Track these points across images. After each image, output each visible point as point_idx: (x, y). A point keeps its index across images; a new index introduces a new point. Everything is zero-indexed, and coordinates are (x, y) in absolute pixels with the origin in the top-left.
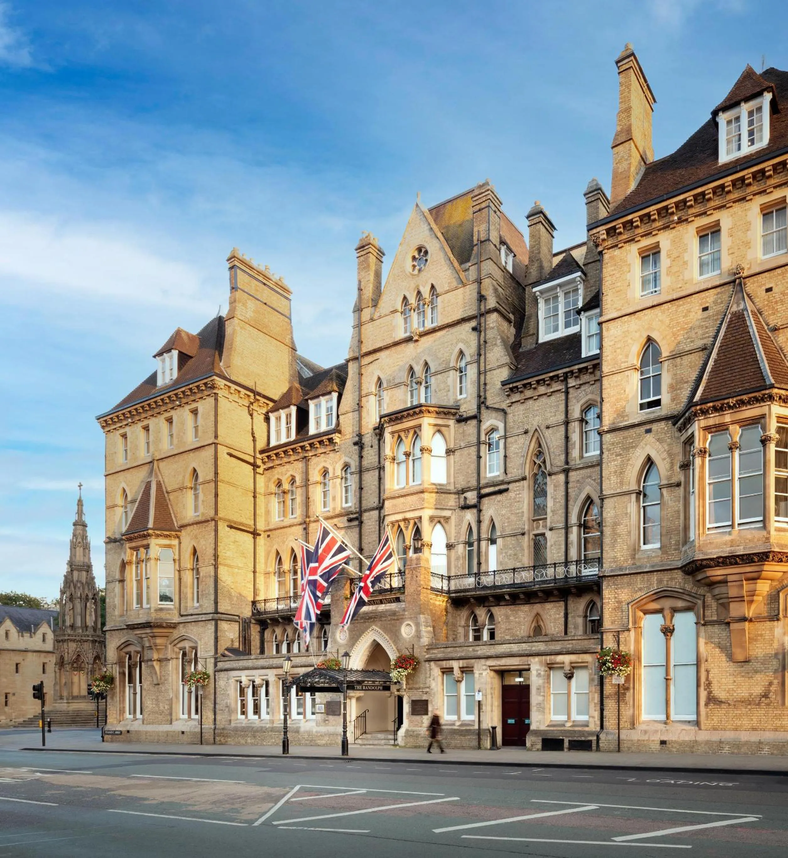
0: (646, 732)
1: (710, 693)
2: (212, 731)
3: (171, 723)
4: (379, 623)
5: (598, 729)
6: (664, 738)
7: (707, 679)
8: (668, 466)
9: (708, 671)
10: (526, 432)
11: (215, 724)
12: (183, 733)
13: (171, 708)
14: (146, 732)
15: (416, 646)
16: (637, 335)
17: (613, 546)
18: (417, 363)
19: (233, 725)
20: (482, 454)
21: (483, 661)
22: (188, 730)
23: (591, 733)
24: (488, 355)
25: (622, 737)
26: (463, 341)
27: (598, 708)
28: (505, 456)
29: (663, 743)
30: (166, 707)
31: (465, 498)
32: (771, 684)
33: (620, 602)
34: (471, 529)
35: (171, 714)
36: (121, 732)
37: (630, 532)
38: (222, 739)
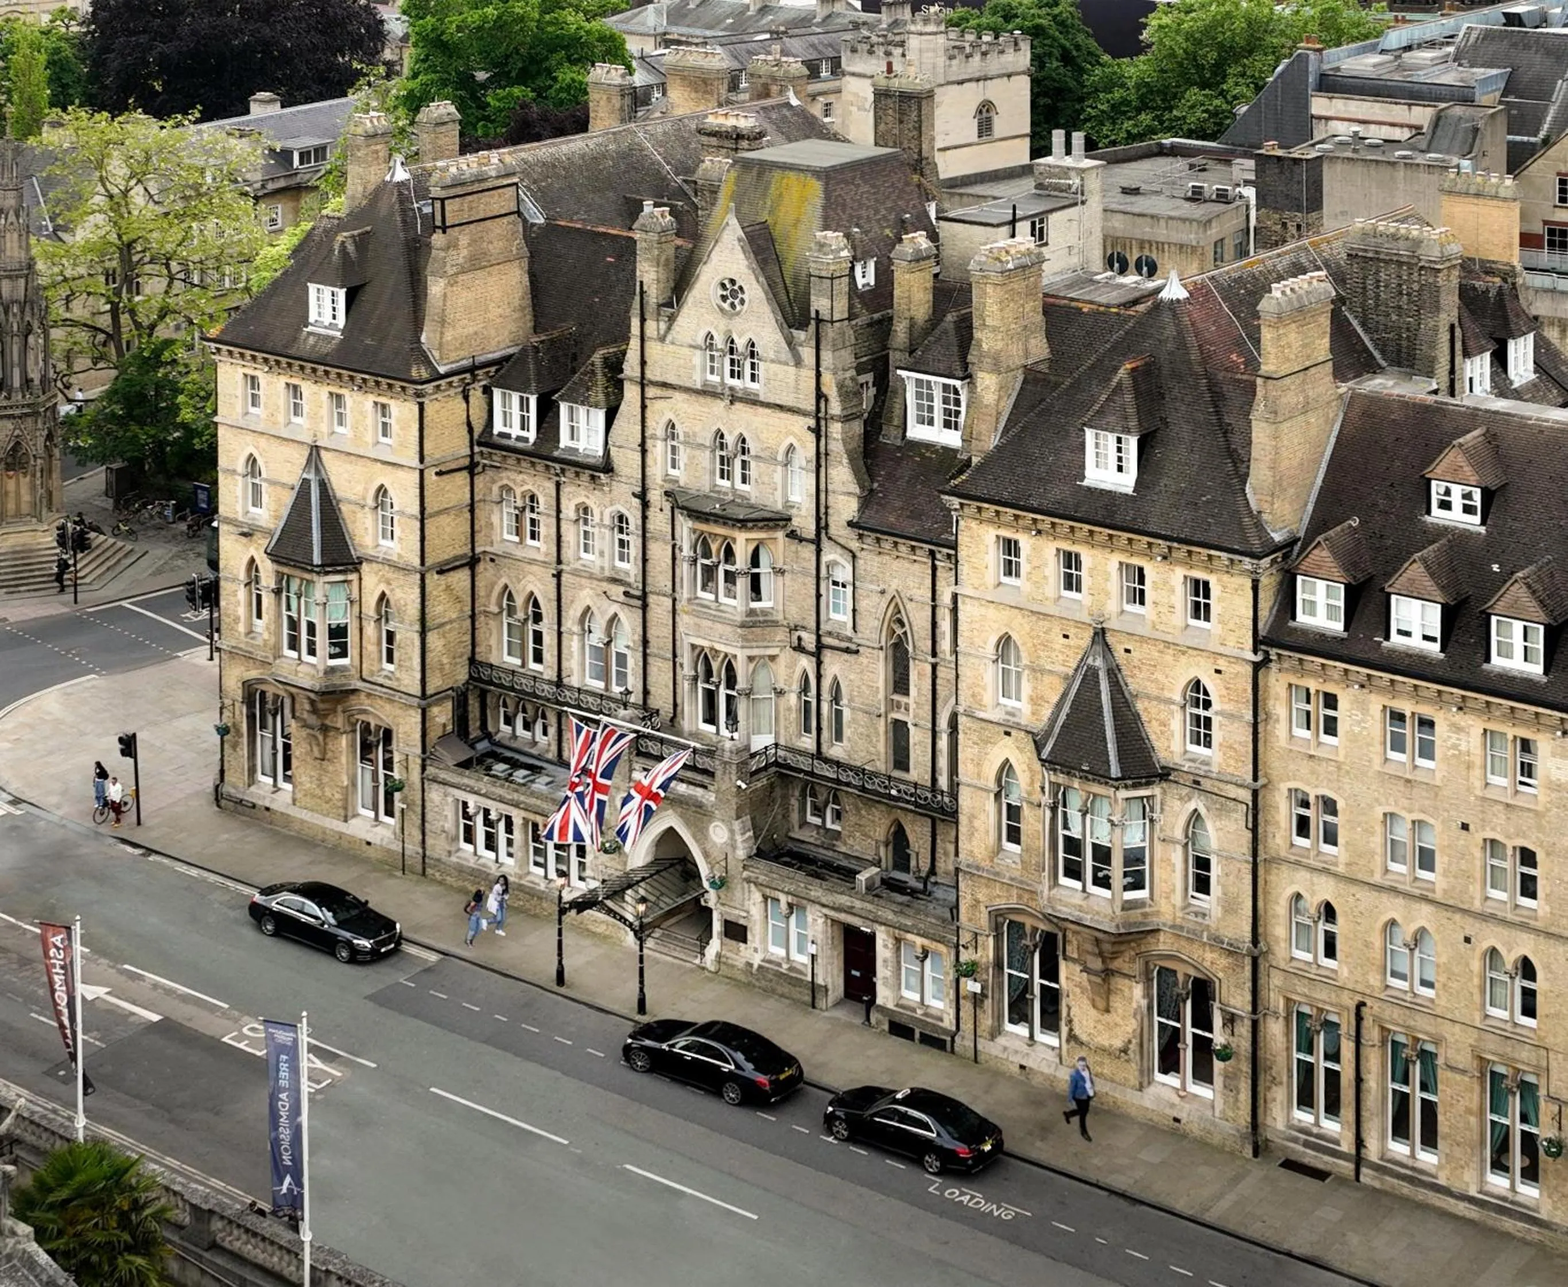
0: (1005, 1049)
1: (1071, 1030)
2: (420, 858)
3: (346, 821)
4: (679, 810)
5: (954, 1028)
6: (1024, 1063)
7: (1069, 1015)
8: (1028, 780)
9: (1069, 1008)
10: (883, 592)
11: (424, 848)
12: (369, 843)
13: (346, 800)
14: (302, 821)
15: (730, 857)
16: (996, 626)
17: (970, 840)
18: (731, 433)
19: (454, 859)
20: (823, 591)
21: (818, 907)
22: (378, 842)
23: (945, 1031)
24: (830, 471)
25: (980, 1047)
26: (795, 436)
27: (954, 1005)
28: (854, 610)
29: (1022, 1067)
30: (338, 796)
31: (800, 639)
32: (1130, 1042)
33: (978, 902)
34: (807, 677)
35: (346, 809)
36: (254, 806)
37: (987, 832)
38: (437, 874)
